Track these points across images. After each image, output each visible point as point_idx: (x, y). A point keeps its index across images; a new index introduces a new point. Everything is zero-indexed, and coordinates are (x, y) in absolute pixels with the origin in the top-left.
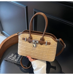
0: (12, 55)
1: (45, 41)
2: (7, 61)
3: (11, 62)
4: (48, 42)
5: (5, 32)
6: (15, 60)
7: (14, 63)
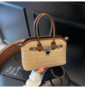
0: (11, 68)
1: (56, 45)
2: (5, 75)
3: (9, 77)
4: (60, 44)
5: (7, 40)
6: (13, 74)
7: (13, 78)
